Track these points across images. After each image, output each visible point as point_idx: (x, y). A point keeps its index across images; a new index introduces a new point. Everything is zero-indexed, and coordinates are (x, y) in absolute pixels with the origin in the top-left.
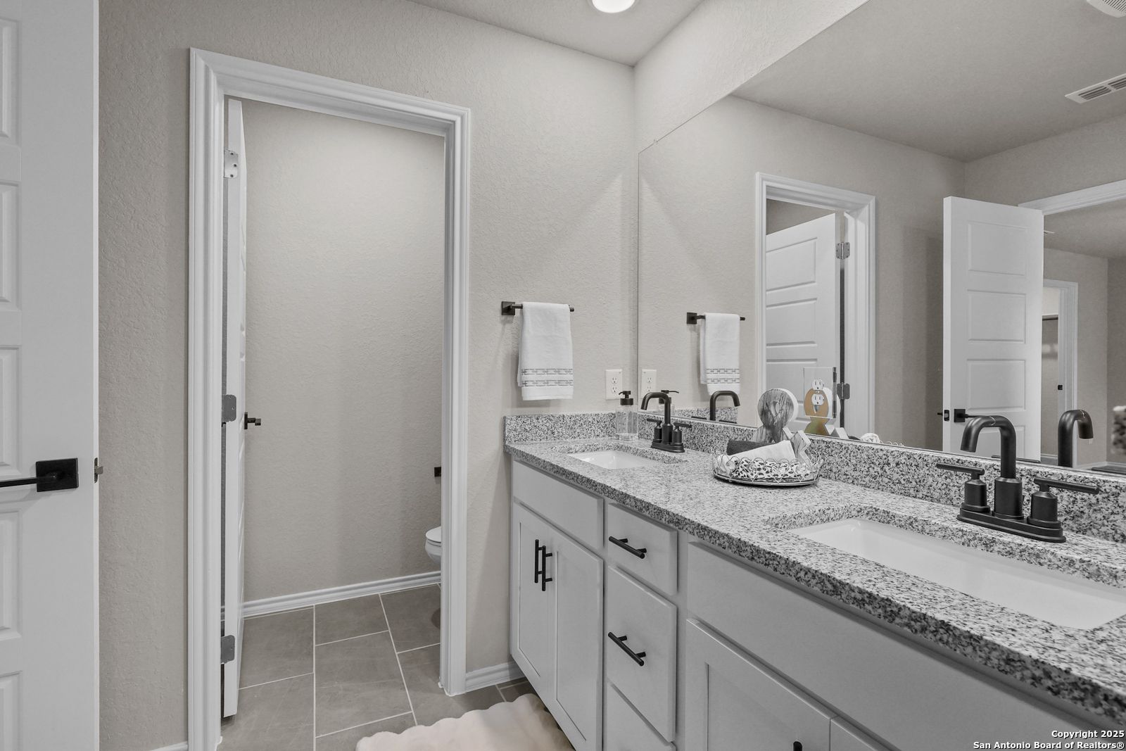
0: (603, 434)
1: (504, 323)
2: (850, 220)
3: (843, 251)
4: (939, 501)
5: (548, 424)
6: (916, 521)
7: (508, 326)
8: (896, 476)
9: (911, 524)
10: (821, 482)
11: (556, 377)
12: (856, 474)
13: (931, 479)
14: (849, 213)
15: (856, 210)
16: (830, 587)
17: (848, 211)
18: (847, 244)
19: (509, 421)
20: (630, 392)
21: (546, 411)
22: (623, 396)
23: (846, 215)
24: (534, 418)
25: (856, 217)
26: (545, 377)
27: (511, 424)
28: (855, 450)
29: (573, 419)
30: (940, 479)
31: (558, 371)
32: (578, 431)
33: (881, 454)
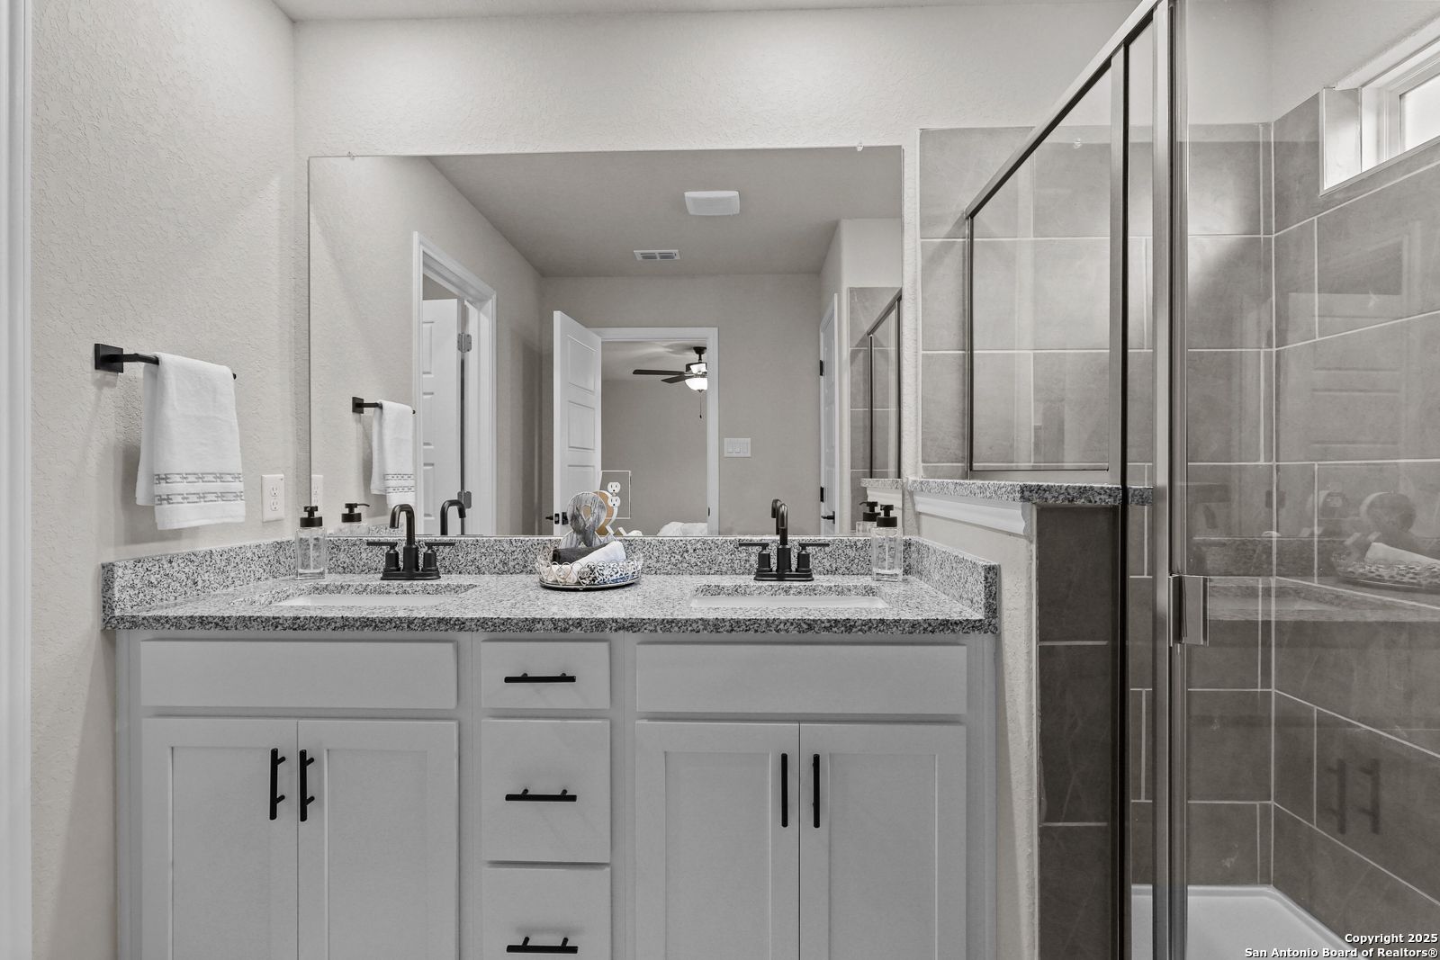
0: (265, 576)
1: (100, 385)
2: (472, 310)
3: (464, 344)
4: (726, 573)
5: (187, 570)
6: (740, 587)
7: (106, 391)
8: (693, 560)
9: (736, 591)
10: (644, 578)
11: (217, 486)
12: (658, 565)
13: (720, 558)
14: (471, 303)
15: (479, 301)
16: (805, 626)
17: (470, 299)
18: (468, 336)
19: (121, 570)
20: (316, 509)
21: (184, 547)
22: (306, 515)
23: (466, 303)
24: (164, 562)
25: (480, 309)
26: (200, 487)
27: (122, 578)
28: (658, 544)
29: (225, 556)
30: (727, 557)
31: (220, 477)
32: (232, 574)
33: (681, 544)
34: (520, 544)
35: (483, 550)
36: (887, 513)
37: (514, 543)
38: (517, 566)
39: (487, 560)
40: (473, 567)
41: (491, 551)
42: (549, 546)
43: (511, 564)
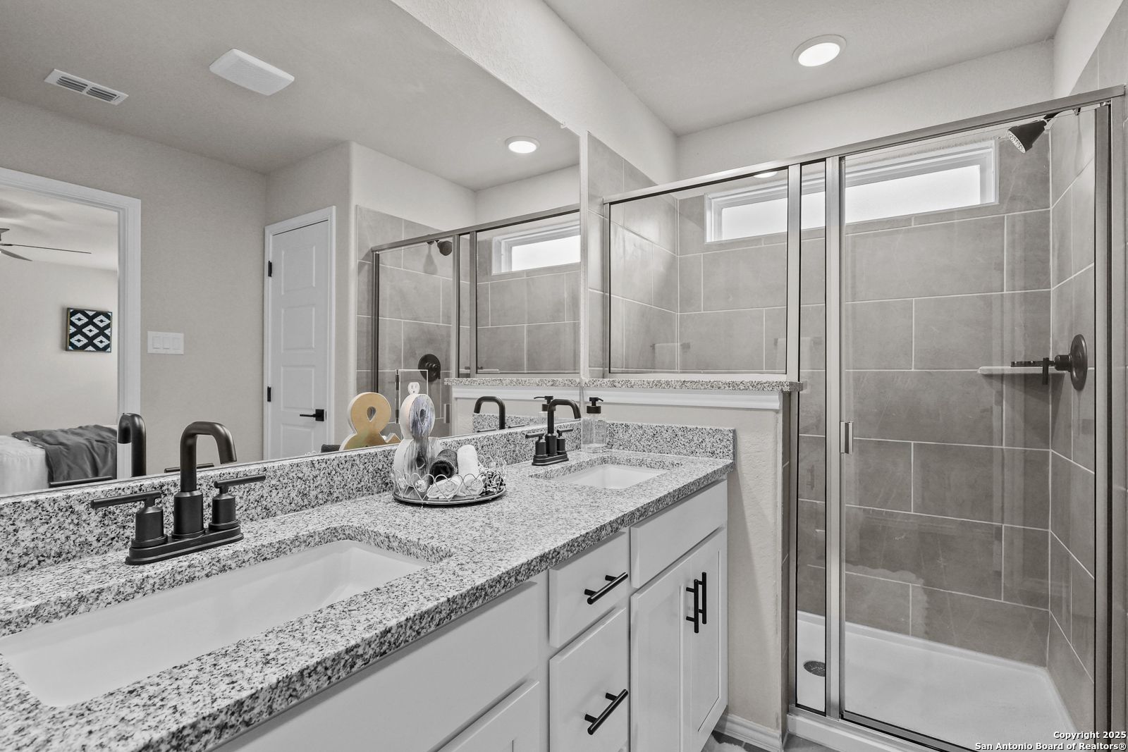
34: (324, 465)
35: (273, 482)
36: (594, 404)
37: (316, 465)
38: (320, 496)
39: (280, 495)
40: (259, 509)
41: (286, 481)
42: (358, 462)
43: (313, 493)
